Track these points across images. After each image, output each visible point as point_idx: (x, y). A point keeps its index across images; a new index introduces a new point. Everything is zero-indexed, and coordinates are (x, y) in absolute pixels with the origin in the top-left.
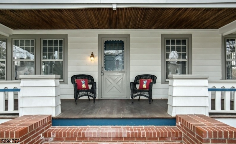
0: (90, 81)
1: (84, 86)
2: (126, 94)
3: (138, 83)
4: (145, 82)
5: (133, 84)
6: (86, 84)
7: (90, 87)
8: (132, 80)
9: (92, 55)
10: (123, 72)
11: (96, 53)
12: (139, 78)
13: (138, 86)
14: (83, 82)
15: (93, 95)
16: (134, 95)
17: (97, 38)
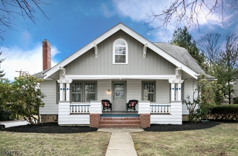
0: (109, 103)
1: (106, 105)
2: (124, 108)
3: (130, 104)
4: (133, 103)
5: (128, 104)
6: (107, 104)
7: (109, 105)
8: (128, 102)
9: (109, 90)
10: (124, 99)
11: (111, 90)
12: (130, 101)
13: (130, 105)
14: (106, 103)
15: (110, 109)
16: (128, 109)
17: (111, 82)
